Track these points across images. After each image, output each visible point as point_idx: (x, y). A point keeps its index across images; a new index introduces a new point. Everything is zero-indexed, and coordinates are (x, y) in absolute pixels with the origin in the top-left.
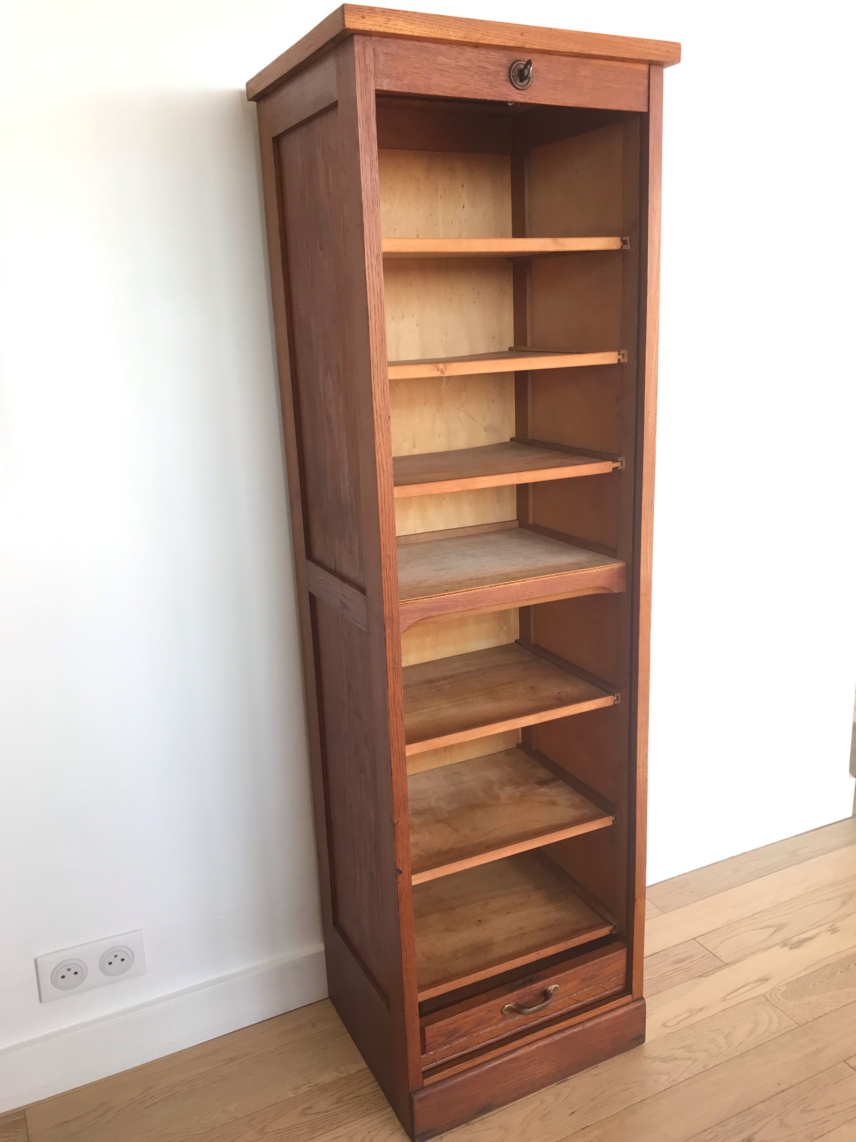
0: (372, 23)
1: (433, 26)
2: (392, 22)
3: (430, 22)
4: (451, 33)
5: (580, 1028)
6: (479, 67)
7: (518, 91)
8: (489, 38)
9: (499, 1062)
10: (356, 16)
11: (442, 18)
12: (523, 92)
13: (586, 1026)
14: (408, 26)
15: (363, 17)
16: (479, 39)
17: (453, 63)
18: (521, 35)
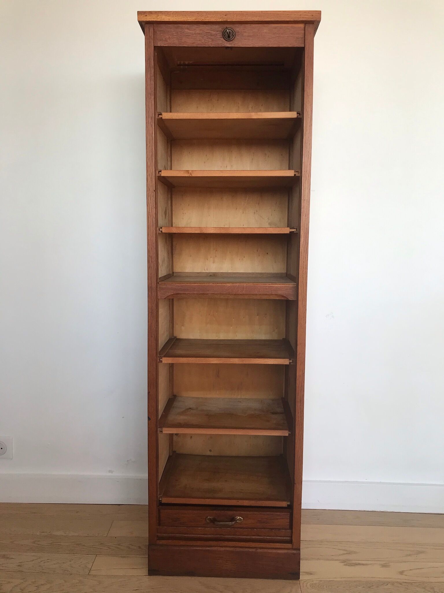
0: (150, 17)
1: (180, 16)
2: (159, 16)
3: (178, 15)
4: (189, 18)
5: (254, 550)
6: (207, 33)
7: (227, 42)
8: (208, 19)
9: (200, 548)
10: (143, 16)
11: (184, 12)
12: (231, 42)
13: (258, 551)
14: (167, 17)
15: (146, 16)
16: (203, 19)
17: (194, 32)
18: (226, 15)
